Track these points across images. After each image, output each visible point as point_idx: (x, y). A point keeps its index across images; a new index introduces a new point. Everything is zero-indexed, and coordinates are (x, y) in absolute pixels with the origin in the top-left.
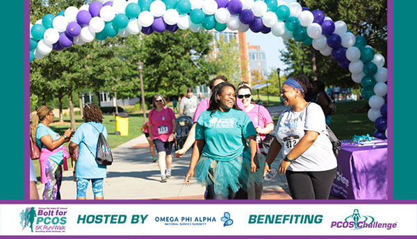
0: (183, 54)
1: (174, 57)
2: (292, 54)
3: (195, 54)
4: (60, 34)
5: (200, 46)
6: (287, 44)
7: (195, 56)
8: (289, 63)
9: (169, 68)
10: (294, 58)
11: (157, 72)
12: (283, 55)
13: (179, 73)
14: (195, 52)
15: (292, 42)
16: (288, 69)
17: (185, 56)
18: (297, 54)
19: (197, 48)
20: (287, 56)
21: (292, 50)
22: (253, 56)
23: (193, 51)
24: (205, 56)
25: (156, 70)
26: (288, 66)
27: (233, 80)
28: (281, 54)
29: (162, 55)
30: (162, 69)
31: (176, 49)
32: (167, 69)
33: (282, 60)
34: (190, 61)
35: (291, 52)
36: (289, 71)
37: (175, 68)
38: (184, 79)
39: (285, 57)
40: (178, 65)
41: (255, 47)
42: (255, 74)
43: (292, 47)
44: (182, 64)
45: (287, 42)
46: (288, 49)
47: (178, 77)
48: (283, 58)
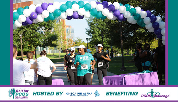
0: (38, 29)
1: (33, 31)
2: (92, 31)
3: (44, 29)
4: (27, 17)
5: (48, 25)
6: (90, 25)
7: (44, 30)
8: (91, 36)
9: (31, 36)
10: (93, 33)
11: (24, 38)
12: (87, 31)
13: (36, 39)
14: (45, 28)
15: (93, 24)
16: (90, 39)
17: (39, 30)
18: (95, 31)
19: (46, 26)
20: (90, 32)
21: (92, 28)
22: (68, 31)
23: (44, 28)
24: (50, 30)
25: (23, 37)
26: (90, 37)
27: (61, 44)
28: (86, 30)
29: (27, 29)
30: (27, 37)
31: (35, 26)
32: (30, 37)
33: (87, 34)
34: (42, 33)
35: (92, 29)
36: (90, 40)
37: (34, 37)
38: (39, 43)
39: (89, 32)
40: (36, 35)
41: (69, 26)
42: (70, 41)
43: (92, 27)
44: (38, 35)
45: (90, 24)
46: (90, 28)
47: (36, 41)
48: (88, 33)
